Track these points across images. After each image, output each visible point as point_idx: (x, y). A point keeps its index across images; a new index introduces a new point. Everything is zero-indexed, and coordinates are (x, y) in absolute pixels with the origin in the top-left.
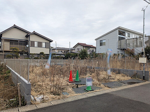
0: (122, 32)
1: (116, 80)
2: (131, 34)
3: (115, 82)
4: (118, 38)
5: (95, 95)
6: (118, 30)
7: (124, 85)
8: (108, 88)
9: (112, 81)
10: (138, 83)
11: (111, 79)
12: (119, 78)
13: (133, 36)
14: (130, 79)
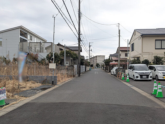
0: (24, 32)
1: (27, 88)
2: (33, 37)
3: (27, 90)
4: (19, 40)
5: (15, 108)
6: (20, 29)
7: (38, 91)
8: (25, 98)
9: (24, 89)
10: (49, 88)
11: (21, 88)
12: (30, 86)
13: (35, 40)
14: (41, 85)
